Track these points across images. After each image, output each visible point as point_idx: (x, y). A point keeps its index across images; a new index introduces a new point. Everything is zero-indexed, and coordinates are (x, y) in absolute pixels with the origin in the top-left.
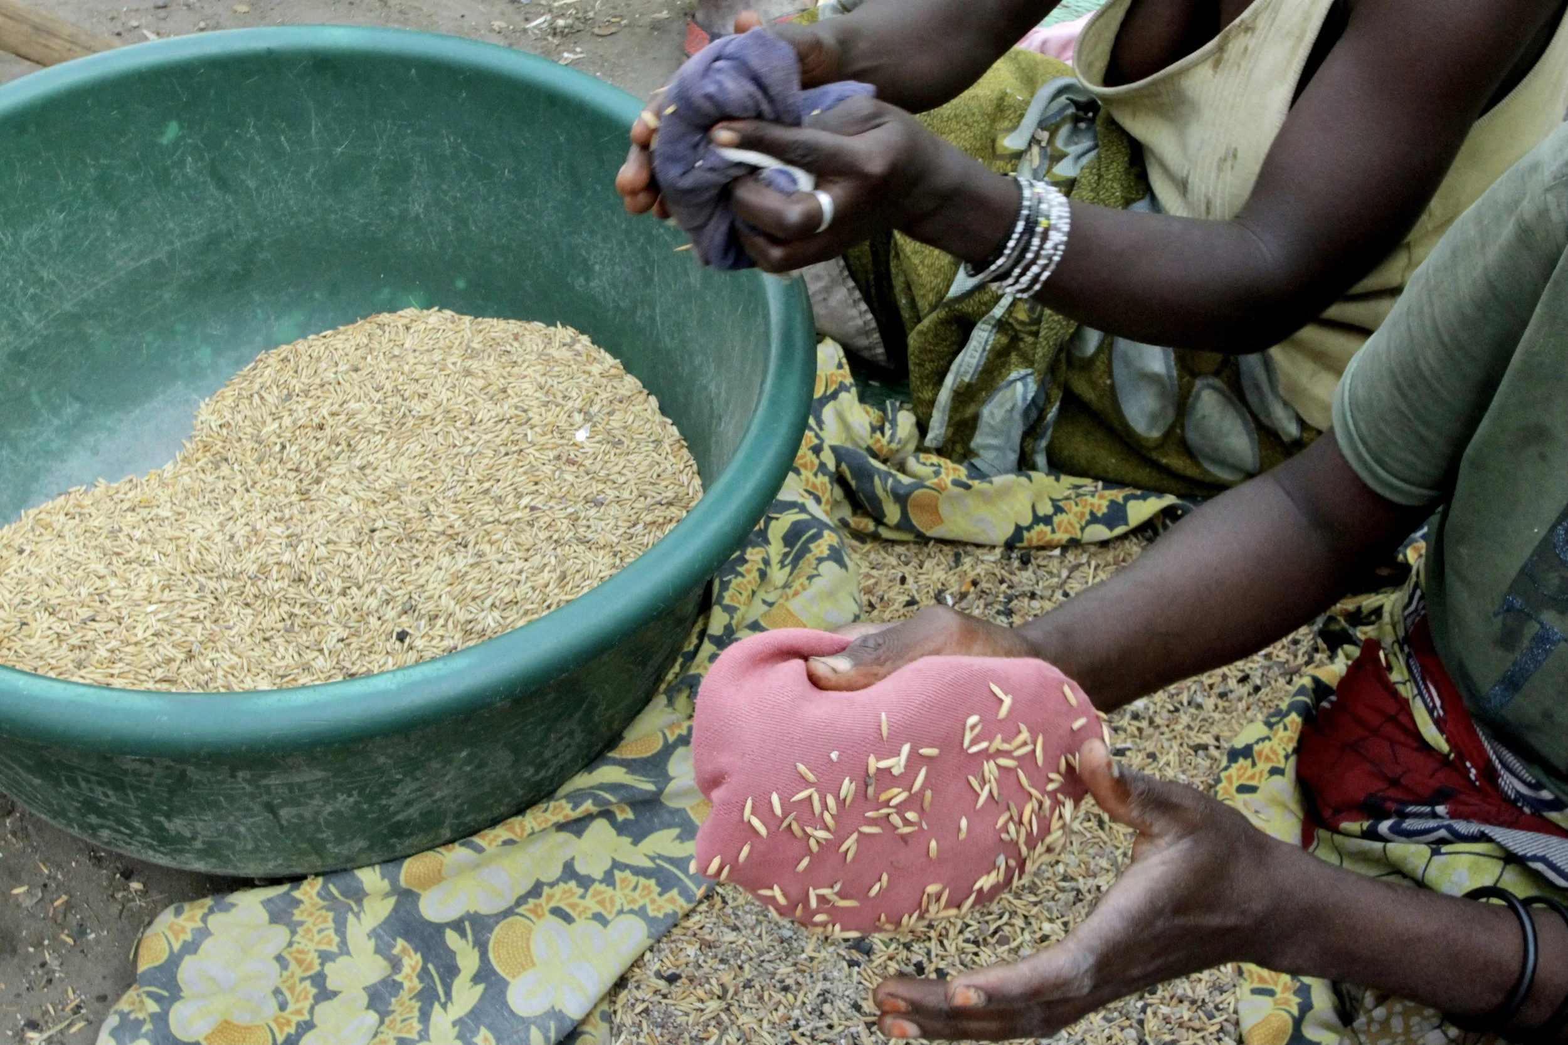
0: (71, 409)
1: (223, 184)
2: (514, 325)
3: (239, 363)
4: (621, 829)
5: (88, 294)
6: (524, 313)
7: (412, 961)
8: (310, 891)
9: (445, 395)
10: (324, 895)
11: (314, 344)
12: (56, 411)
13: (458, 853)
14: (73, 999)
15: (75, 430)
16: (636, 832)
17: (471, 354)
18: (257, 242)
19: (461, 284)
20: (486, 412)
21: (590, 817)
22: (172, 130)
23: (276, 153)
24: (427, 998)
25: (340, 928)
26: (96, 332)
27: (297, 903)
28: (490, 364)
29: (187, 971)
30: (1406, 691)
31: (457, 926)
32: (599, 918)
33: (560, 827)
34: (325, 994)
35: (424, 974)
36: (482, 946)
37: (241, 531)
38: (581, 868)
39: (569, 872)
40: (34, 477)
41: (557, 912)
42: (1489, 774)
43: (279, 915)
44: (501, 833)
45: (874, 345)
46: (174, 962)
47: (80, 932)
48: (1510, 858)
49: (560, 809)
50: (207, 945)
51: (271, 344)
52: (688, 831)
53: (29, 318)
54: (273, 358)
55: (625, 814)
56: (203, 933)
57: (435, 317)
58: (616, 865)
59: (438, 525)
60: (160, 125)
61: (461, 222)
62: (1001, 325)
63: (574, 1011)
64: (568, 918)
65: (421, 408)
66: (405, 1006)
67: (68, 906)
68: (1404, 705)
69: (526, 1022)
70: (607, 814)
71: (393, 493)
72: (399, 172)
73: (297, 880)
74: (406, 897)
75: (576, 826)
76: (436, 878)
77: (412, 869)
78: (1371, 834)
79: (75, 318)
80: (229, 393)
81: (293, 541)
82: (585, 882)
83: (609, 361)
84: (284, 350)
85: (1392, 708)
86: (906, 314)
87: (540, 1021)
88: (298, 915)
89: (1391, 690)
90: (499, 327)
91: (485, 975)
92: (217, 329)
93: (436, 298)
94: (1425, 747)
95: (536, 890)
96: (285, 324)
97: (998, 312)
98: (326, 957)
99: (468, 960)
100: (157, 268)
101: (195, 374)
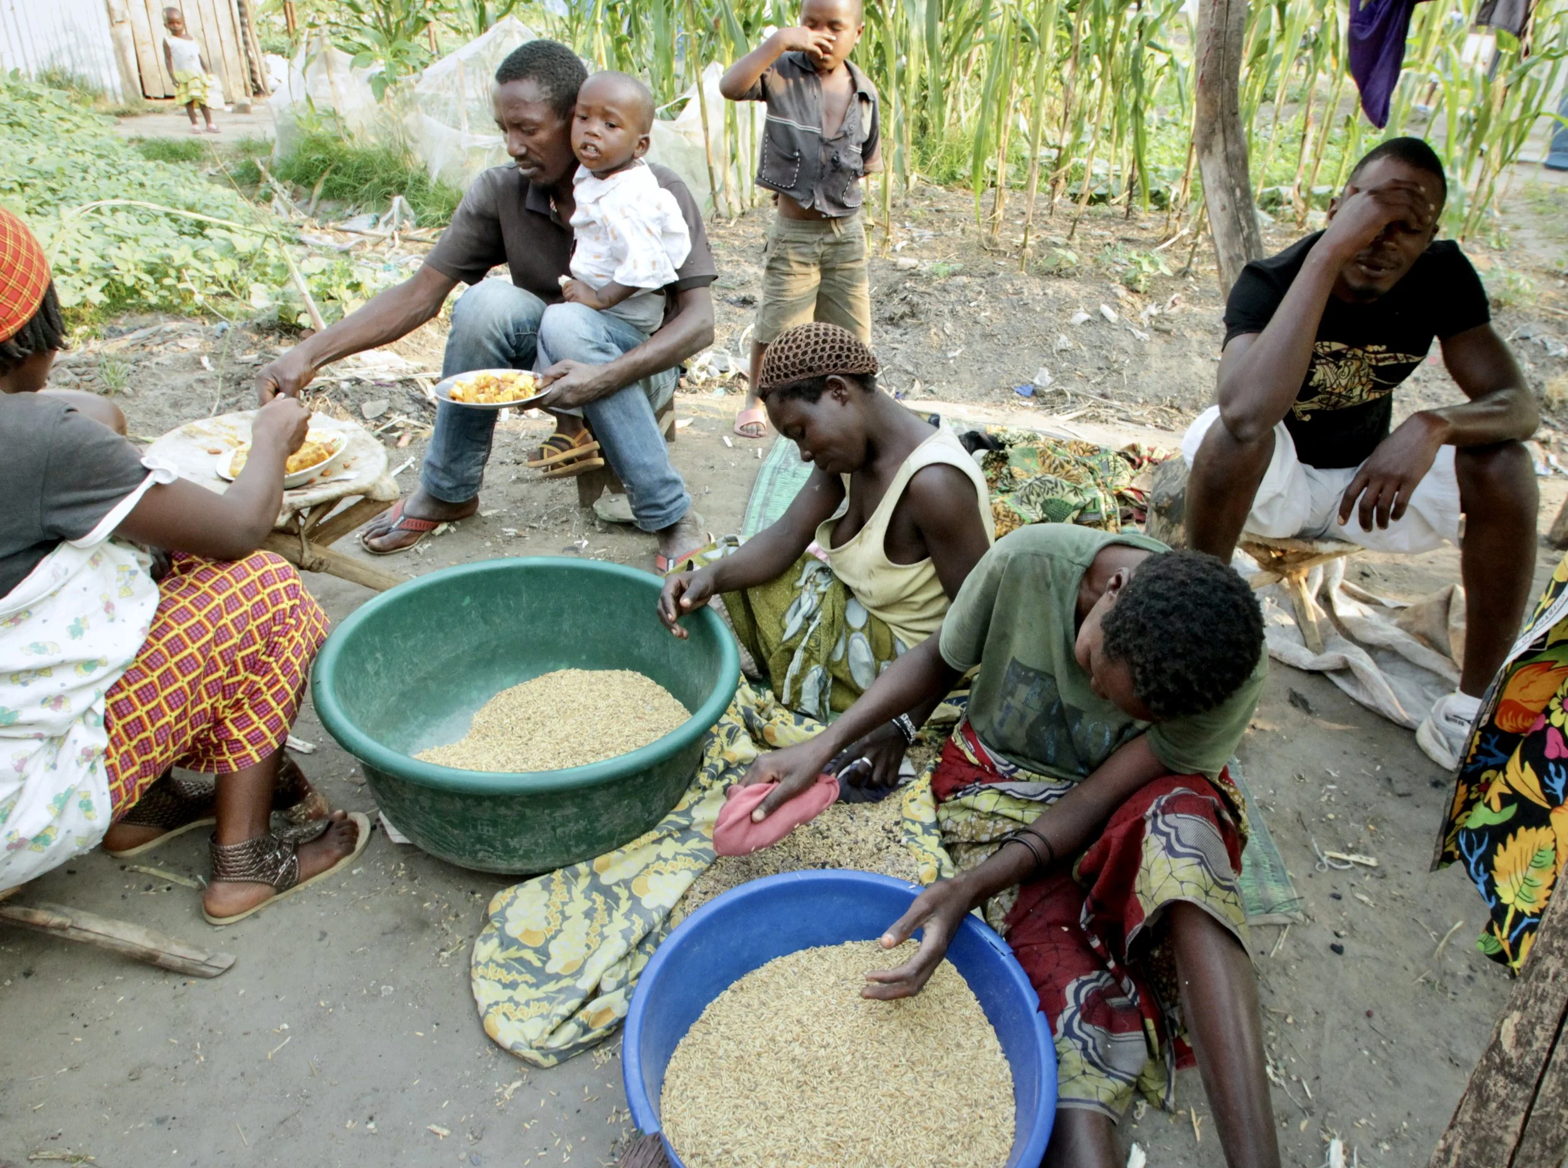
0: (422, 718)
1: (486, 622)
2: (607, 672)
3: (490, 697)
4: (677, 840)
5: (430, 669)
6: (611, 667)
7: (599, 899)
8: (558, 875)
9: (583, 700)
10: (564, 876)
11: (523, 687)
12: (416, 718)
13: (615, 855)
14: (459, 938)
15: (423, 726)
16: (682, 841)
17: (591, 683)
18: (497, 646)
19: (584, 657)
20: (601, 704)
21: (664, 837)
22: (467, 600)
23: (508, 607)
24: (609, 911)
25: (569, 892)
26: (432, 685)
27: (552, 880)
28: (601, 686)
29: (509, 913)
30: (962, 747)
31: (617, 884)
32: (673, 873)
33: (654, 842)
34: (565, 918)
35: (606, 903)
36: (629, 889)
37: (503, 760)
38: (663, 855)
39: (659, 857)
40: (409, 745)
41: (657, 872)
42: (993, 767)
43: (546, 887)
44: (632, 845)
45: (753, 669)
46: (504, 910)
47: (457, 916)
48: (1002, 793)
49: (654, 834)
50: (516, 902)
51: (503, 689)
52: (703, 839)
53: (408, 678)
54: (504, 694)
55: (677, 835)
56: (515, 898)
57: (575, 672)
58: (677, 853)
59: (587, 748)
60: (463, 598)
61: (584, 632)
62: (805, 649)
63: (669, 905)
64: (660, 873)
65: (575, 705)
66: (601, 915)
67: (449, 907)
68: (962, 753)
69: (651, 911)
70: (670, 835)
71: (567, 738)
72: (558, 613)
73: (552, 870)
74: (594, 875)
75: (659, 841)
76: (606, 867)
77: (599, 861)
78: (956, 798)
79: (425, 679)
80: (487, 710)
81: (526, 761)
82: (666, 860)
83: (649, 681)
84: (509, 690)
85: (957, 754)
86: (765, 654)
87: (656, 910)
88: (553, 887)
89: (957, 749)
90: (600, 673)
91: (631, 897)
92: (481, 683)
93: (573, 664)
94: (971, 765)
95: (647, 866)
96: (509, 679)
97: (803, 644)
98: (564, 904)
99: (623, 893)
100: (457, 657)
101: (471, 702)
